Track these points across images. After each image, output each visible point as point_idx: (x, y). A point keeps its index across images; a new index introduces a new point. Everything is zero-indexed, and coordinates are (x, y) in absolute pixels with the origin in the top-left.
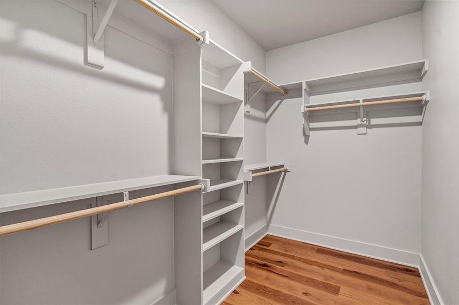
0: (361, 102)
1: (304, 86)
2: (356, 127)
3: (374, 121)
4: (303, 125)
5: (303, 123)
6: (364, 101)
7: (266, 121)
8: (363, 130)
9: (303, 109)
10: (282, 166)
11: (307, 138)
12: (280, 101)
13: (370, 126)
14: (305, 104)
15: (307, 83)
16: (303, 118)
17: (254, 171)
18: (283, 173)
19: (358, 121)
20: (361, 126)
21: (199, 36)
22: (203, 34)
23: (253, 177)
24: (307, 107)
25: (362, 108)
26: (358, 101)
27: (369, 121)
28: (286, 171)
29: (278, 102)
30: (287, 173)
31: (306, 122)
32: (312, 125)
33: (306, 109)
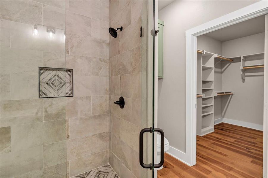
1: (242, 58)
4: (242, 75)
5: (241, 74)
7: (222, 73)
9: (241, 68)
10: (230, 92)
11: (244, 80)
12: (229, 64)
14: (242, 65)
16: (242, 72)
17: (218, 93)
18: (231, 96)
21: (202, 52)
22: (203, 51)
23: (218, 95)
24: (244, 67)
28: (232, 94)
29: (228, 64)
31: (243, 74)
32: (246, 74)
33: (243, 68)
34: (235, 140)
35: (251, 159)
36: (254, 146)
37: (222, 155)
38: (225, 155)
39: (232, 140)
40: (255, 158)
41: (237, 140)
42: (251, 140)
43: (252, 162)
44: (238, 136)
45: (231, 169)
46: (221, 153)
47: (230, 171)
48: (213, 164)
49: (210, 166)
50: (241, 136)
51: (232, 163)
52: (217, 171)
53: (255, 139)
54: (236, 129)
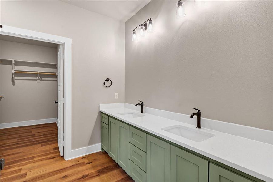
0: (38, 72)
1: (13, 62)
2: (36, 80)
3: (43, 79)
6: (39, 72)
8: (39, 81)
9: (13, 72)
13: (41, 80)
14: (14, 69)
15: (15, 61)
19: (37, 78)
20: (38, 80)
24: (15, 71)
25: (39, 74)
26: (37, 72)
27: (41, 79)
30: (2, 99)
32: (16, 78)
33: (15, 72)
34: (17, 139)
35: (40, 145)
36: (35, 137)
37: (17, 154)
38: (21, 153)
39: (15, 140)
40: (41, 143)
41: (19, 138)
42: (30, 134)
43: (41, 146)
44: (17, 136)
45: (33, 158)
46: (16, 154)
47: (33, 159)
48: (17, 164)
49: (15, 166)
50: (19, 135)
51: (31, 154)
52: (25, 165)
53: (31, 132)
54: (9, 132)
